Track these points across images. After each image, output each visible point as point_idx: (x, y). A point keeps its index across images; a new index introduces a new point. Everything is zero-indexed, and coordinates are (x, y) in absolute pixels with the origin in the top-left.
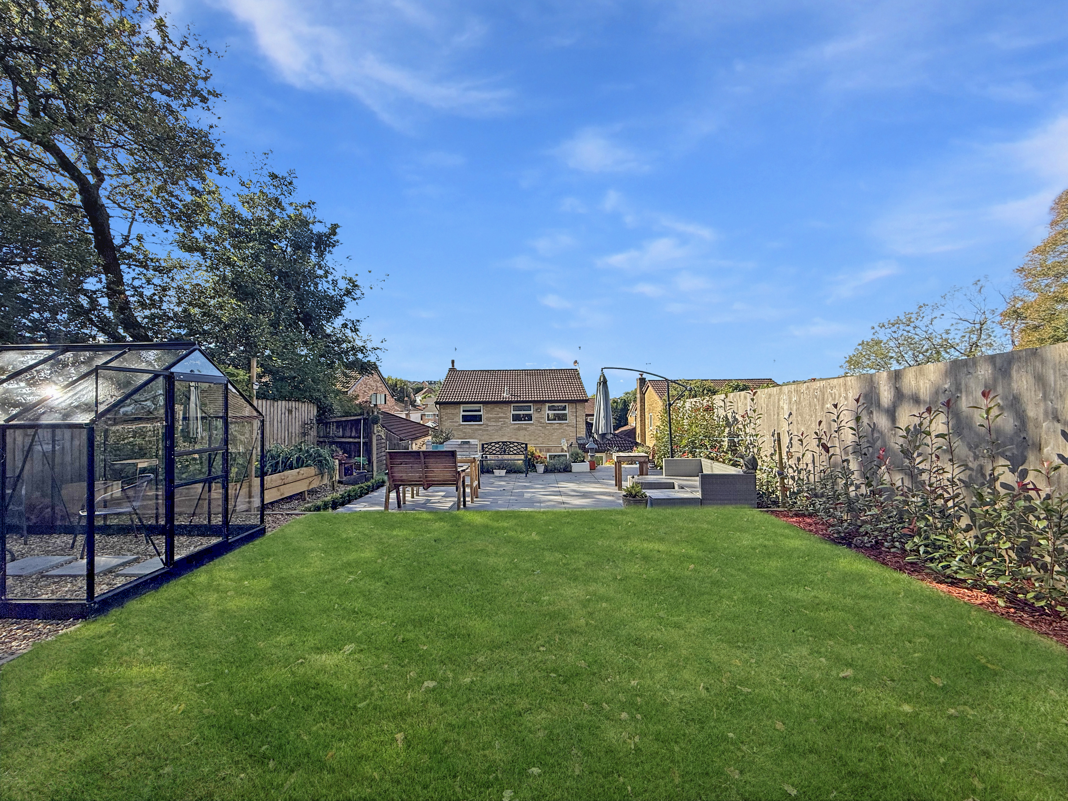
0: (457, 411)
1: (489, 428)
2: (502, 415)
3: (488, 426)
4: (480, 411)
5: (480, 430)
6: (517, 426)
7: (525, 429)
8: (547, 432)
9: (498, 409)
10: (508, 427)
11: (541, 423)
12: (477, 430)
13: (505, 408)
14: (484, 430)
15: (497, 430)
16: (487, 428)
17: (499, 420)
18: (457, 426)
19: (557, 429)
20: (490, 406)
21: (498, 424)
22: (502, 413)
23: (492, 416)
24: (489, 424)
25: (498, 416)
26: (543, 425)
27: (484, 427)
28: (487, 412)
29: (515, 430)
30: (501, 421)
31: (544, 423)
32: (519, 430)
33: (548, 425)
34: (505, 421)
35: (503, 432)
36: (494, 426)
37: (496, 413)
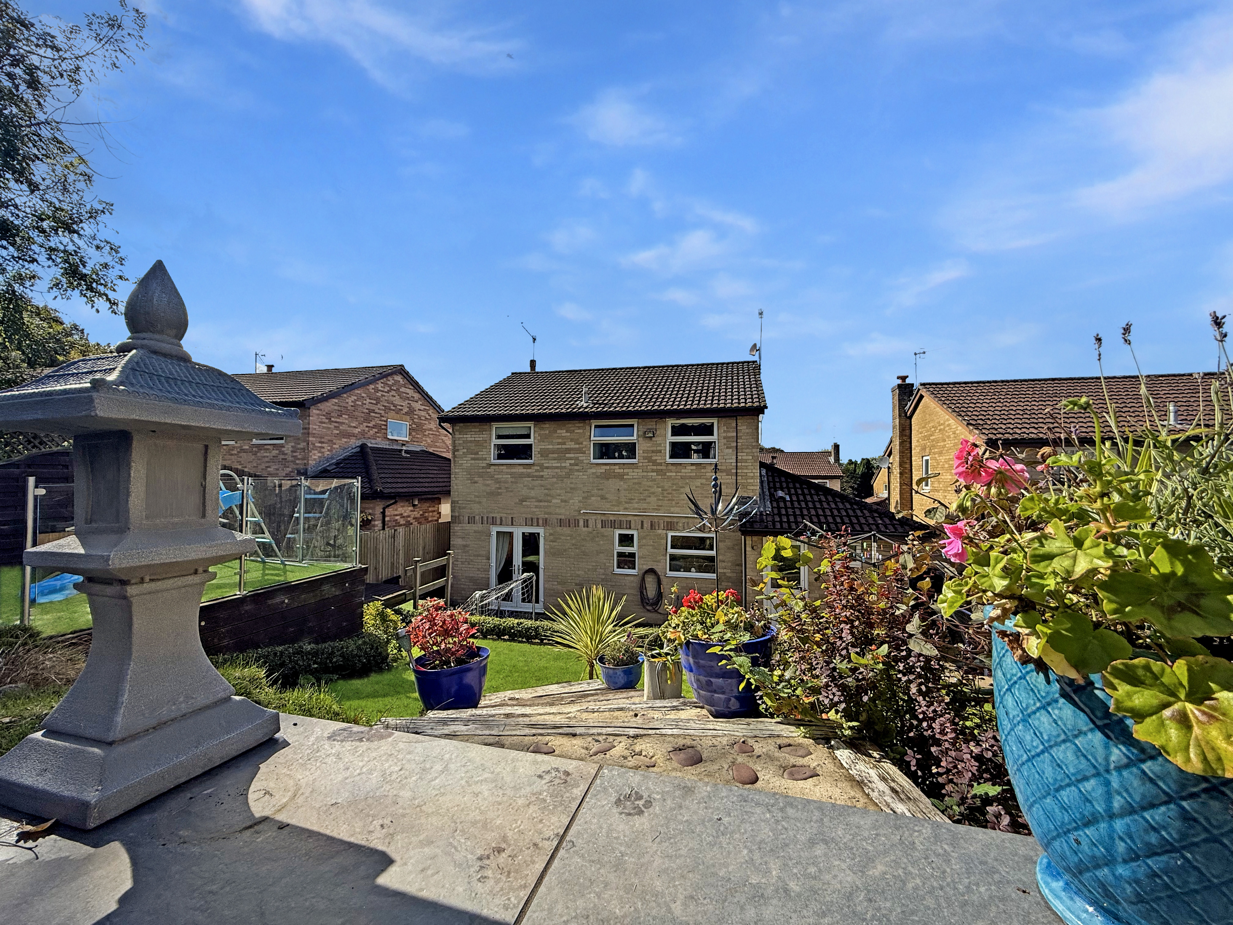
0: (485, 436)
1: (545, 473)
2: (572, 445)
3: (542, 468)
4: (528, 436)
5: (529, 476)
6: (603, 470)
7: (621, 477)
8: (667, 485)
9: (563, 432)
10: (583, 470)
11: (655, 463)
12: (522, 475)
13: (577, 429)
14: (536, 476)
15: (560, 478)
16: (541, 474)
17: (567, 455)
18: (483, 468)
19: (691, 477)
20: (547, 426)
21: (563, 465)
22: (572, 440)
23: (551, 447)
24: (546, 465)
25: (564, 446)
26: (659, 467)
27: (537, 471)
28: (543, 439)
29: (597, 477)
30: (571, 459)
31: (661, 464)
32: (608, 479)
33: (670, 467)
34: (577, 459)
35: (573, 481)
36: (557, 468)
37: (560, 441)
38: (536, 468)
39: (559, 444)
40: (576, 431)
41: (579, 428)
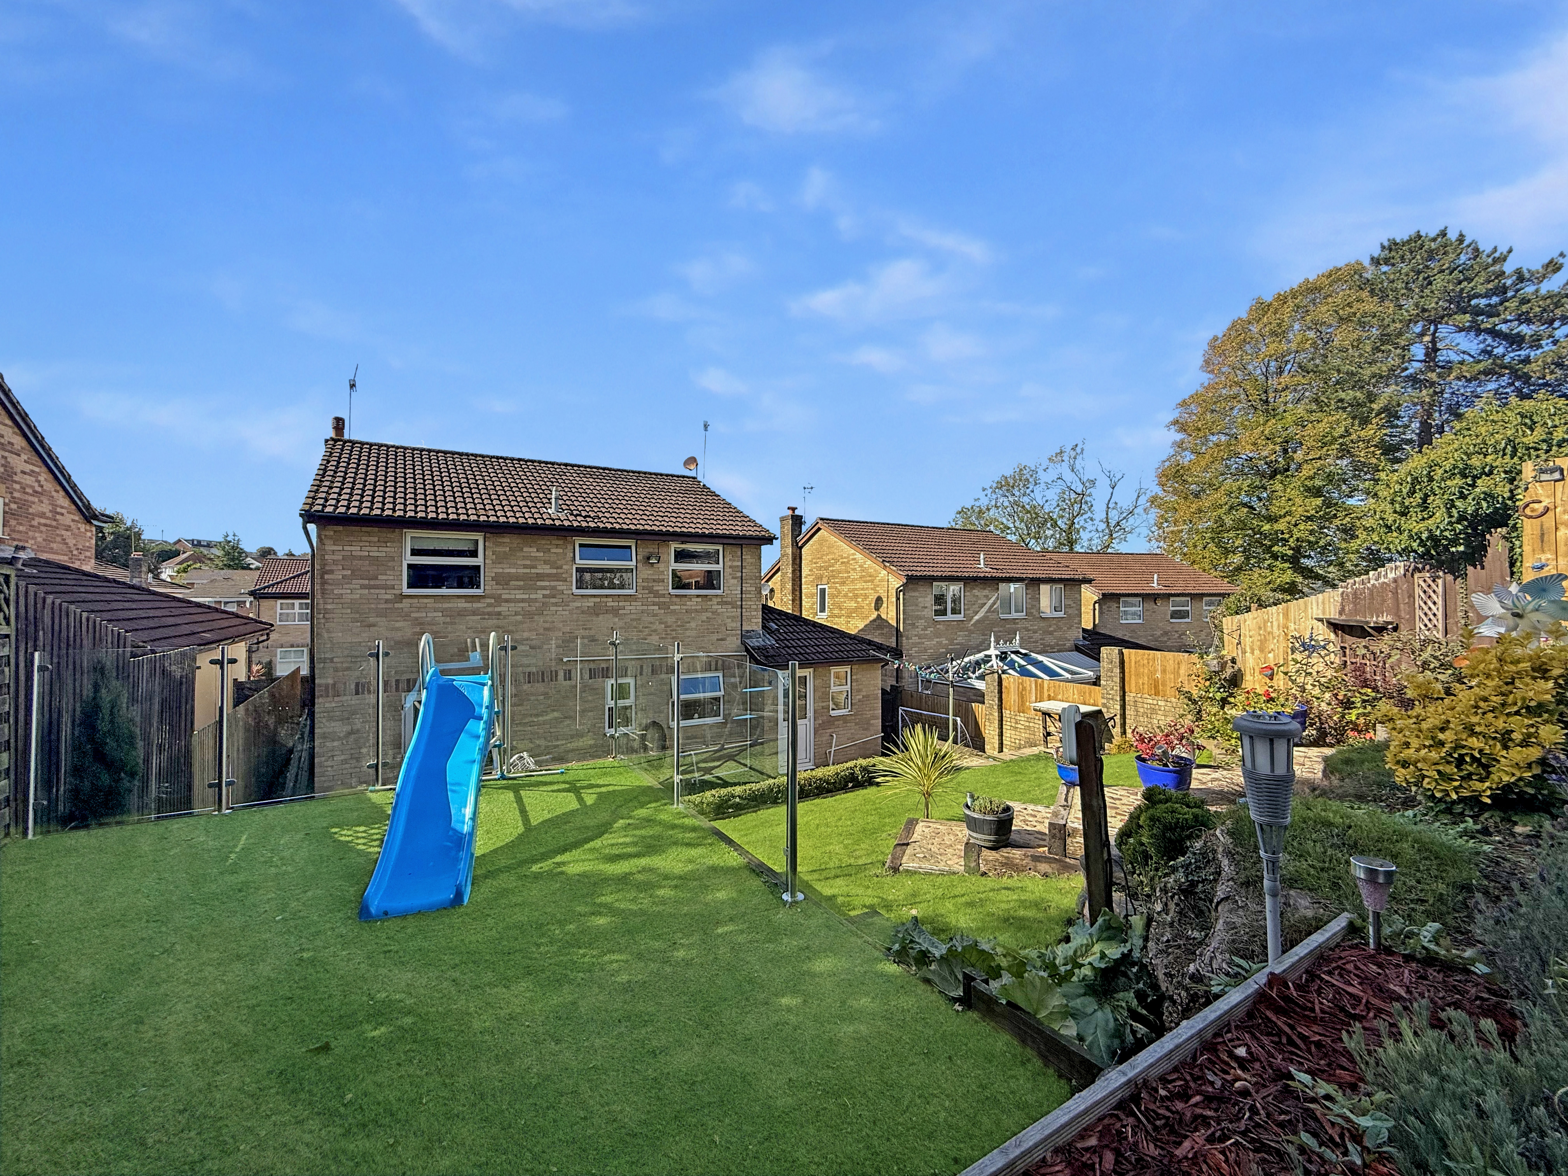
0: (389, 550)
1: (503, 608)
2: (547, 569)
3: (499, 600)
4: (474, 554)
5: (474, 613)
6: (590, 602)
7: (615, 612)
8: (670, 620)
9: (532, 551)
10: (564, 604)
11: (657, 594)
12: (462, 613)
13: (556, 548)
14: (489, 614)
15: (529, 615)
16: (498, 609)
17: (539, 583)
18: (387, 601)
19: (696, 611)
20: (507, 540)
21: (532, 596)
22: (545, 562)
23: (513, 571)
24: (504, 597)
25: (533, 571)
26: (662, 600)
27: (489, 605)
28: (500, 559)
29: (583, 612)
30: (543, 588)
31: (663, 596)
32: (597, 615)
33: (675, 599)
34: (553, 588)
35: (548, 618)
36: (523, 601)
37: (528, 562)
38: (488, 601)
39: (525, 566)
40: (553, 550)
41: (557, 546)
